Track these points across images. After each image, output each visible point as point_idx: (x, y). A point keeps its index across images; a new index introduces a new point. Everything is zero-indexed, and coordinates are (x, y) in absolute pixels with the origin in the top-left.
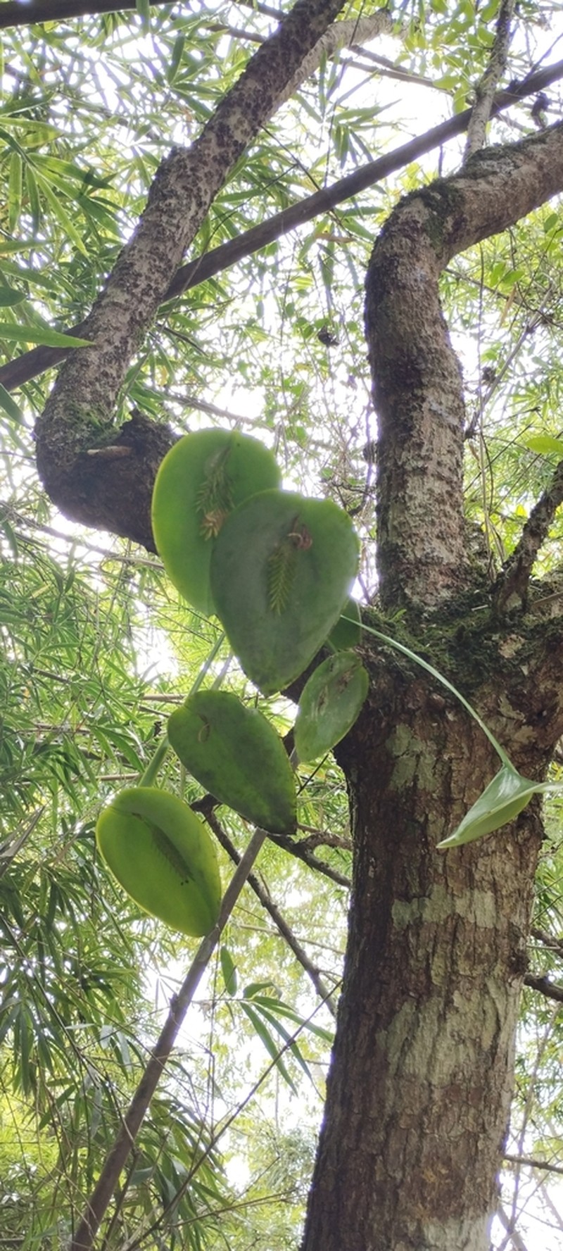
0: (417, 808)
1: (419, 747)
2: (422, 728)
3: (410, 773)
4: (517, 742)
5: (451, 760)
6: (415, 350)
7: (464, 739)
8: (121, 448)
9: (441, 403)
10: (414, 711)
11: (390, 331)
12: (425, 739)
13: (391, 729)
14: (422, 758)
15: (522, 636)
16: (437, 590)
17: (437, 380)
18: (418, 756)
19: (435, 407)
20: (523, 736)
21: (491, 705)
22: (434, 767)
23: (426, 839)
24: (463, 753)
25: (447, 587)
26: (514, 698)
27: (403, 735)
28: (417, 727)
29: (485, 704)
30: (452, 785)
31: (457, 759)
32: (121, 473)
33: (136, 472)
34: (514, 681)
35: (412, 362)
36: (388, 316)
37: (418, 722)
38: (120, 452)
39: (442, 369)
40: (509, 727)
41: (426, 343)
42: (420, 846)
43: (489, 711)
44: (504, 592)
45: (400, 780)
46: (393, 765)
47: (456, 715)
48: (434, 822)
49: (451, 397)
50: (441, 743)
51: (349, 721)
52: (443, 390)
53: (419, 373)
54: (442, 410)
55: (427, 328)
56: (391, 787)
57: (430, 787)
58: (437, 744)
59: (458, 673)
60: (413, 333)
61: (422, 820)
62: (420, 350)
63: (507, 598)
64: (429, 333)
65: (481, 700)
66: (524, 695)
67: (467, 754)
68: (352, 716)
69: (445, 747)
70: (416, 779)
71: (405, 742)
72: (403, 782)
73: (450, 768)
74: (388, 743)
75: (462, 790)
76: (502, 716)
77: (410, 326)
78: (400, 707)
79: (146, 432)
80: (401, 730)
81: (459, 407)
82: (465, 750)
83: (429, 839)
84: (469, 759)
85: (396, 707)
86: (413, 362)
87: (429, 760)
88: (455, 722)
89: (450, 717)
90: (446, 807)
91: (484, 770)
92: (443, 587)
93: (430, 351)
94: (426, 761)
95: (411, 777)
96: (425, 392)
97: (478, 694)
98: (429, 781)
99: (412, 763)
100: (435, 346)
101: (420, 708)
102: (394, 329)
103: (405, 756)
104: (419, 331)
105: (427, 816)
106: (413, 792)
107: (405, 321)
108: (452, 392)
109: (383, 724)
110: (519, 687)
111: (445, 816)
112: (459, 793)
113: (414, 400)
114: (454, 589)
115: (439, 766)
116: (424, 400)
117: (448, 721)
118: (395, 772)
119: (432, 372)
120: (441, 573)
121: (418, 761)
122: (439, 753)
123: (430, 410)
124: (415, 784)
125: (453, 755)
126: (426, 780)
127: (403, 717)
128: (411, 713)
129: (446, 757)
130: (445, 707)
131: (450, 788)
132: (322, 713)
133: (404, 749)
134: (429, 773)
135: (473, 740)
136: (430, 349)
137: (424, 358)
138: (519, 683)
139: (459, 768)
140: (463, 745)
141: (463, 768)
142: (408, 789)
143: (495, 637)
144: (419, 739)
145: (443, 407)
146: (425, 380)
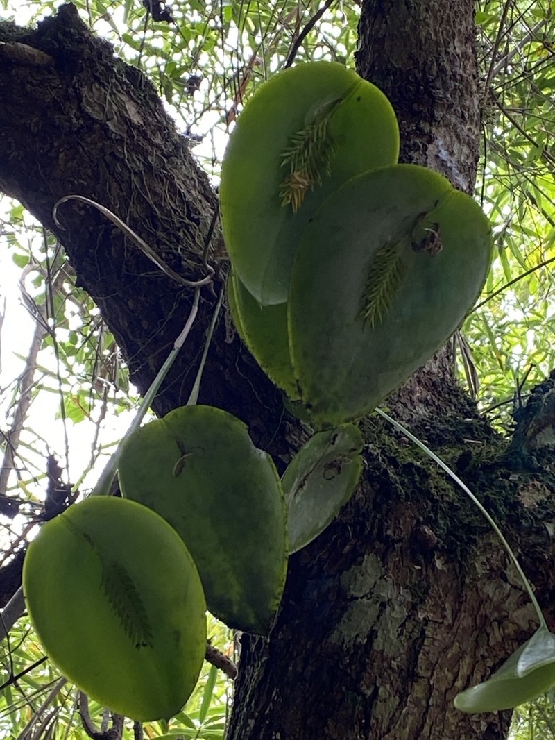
0: (366, 675)
1: (387, 593)
2: (397, 568)
3: (365, 626)
4: (514, 623)
5: (426, 621)
6: (435, 68)
7: (450, 598)
8: (36, 51)
9: (452, 153)
10: (395, 542)
11: (407, 29)
12: (397, 585)
13: (355, 558)
14: (388, 609)
15: (548, 487)
16: (412, 402)
17: (454, 120)
18: (383, 605)
19: (444, 155)
20: (524, 617)
21: (496, 563)
22: (403, 625)
23: (368, 720)
24: (444, 617)
25: (426, 403)
26: (528, 561)
27: (370, 570)
28: (391, 565)
29: (488, 560)
30: (421, 656)
31: (435, 622)
32: (28, 87)
33: (53, 93)
34: (533, 539)
35: (427, 82)
36: (409, 7)
37: (394, 558)
38: (33, 57)
39: (463, 107)
40: (511, 598)
41: (451, 62)
42: (357, 729)
43: (491, 569)
44: (538, 421)
45: (349, 632)
46: (344, 609)
47: (446, 562)
48: (385, 700)
49: (466, 150)
50: (420, 595)
51: (321, 524)
52: (458, 136)
53: (433, 101)
54: (452, 163)
55: (457, 44)
56: (334, 638)
57: (389, 652)
58: (413, 596)
59: (457, 509)
60: (437, 43)
61: (369, 692)
62: (442, 70)
63: (539, 430)
64: (458, 51)
65: (484, 552)
66: (542, 561)
67: (449, 620)
68: (325, 518)
69: (422, 601)
70: (372, 635)
71: (371, 581)
72: (353, 635)
73: (423, 632)
74: (346, 576)
75: (432, 667)
76: (506, 581)
77: (436, 33)
78: (376, 531)
79: (80, 42)
80: (370, 562)
81: (472, 167)
82: (448, 613)
83: (373, 721)
84: (450, 627)
85: (372, 528)
86: (428, 84)
87: (397, 613)
88: (442, 571)
89: (439, 564)
90: (404, 683)
91: (464, 647)
92: (421, 401)
93: (454, 77)
94: (393, 614)
95: (366, 631)
96: (434, 129)
97: (481, 544)
98: (390, 642)
99: (373, 611)
100: (461, 71)
101: (400, 540)
102: (414, 29)
103: (365, 600)
104: (447, 44)
105: (377, 689)
106: (364, 651)
107: (431, 22)
108: (468, 144)
109: (347, 548)
110: (539, 549)
111: (401, 697)
112: (427, 669)
113: (418, 136)
114: (433, 408)
115: (409, 626)
116: (431, 140)
117: (434, 567)
118: (345, 618)
119: (450, 106)
120: (419, 382)
121: (381, 612)
122: (413, 608)
123: (437, 156)
124: (370, 641)
125: (431, 615)
126: (386, 639)
127: (378, 545)
128: (389, 543)
129: (421, 616)
130: (436, 548)
131: (417, 659)
132: (298, 499)
133: (366, 590)
134: (393, 631)
135: (461, 603)
136: (454, 74)
137: (444, 83)
138: (539, 544)
139: (436, 637)
140: (447, 606)
141: (439, 637)
142: (357, 647)
143: (514, 477)
144: (390, 581)
145: (454, 159)
146: (438, 114)
